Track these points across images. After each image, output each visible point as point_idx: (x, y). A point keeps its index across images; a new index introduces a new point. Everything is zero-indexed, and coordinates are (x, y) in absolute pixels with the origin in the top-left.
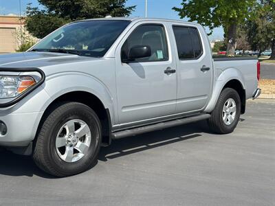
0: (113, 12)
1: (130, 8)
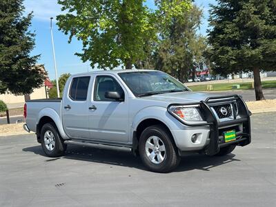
0: (19, 62)
1: (35, 57)
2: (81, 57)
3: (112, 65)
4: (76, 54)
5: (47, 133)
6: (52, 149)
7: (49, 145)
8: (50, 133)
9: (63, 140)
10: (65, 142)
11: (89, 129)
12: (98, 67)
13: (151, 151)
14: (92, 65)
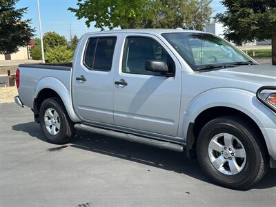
0: (2, 15)
1: (21, 10)
2: (75, 13)
3: (112, 24)
4: (70, 9)
5: (49, 111)
6: (55, 133)
7: (51, 126)
8: (53, 112)
9: (72, 123)
10: (76, 126)
11: (113, 112)
12: (95, 26)
13: (217, 154)
14: (88, 23)
